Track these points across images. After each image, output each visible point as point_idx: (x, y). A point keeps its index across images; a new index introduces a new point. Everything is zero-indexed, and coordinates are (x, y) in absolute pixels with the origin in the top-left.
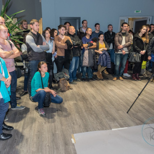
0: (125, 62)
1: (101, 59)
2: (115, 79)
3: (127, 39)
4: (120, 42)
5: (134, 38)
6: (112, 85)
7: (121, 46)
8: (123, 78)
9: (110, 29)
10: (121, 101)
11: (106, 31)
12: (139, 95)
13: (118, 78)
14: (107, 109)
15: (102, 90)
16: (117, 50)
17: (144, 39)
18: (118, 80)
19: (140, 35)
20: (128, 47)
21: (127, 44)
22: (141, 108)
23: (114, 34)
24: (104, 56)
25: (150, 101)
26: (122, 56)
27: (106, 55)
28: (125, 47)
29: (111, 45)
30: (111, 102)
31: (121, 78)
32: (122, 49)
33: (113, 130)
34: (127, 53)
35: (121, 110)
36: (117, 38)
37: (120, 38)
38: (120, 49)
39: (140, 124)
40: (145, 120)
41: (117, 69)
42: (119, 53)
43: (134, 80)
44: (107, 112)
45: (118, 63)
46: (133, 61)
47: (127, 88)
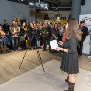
0: (17, 42)
1: (4, 41)
2: (13, 51)
3: (16, 29)
4: (13, 31)
5: (20, 28)
6: (11, 55)
7: (14, 33)
8: (17, 50)
9: (6, 23)
10: (16, 63)
11: (4, 24)
12: (24, 57)
13: (15, 51)
14: (8, 70)
15: (5, 59)
16: (12, 35)
17: (25, 29)
18: (15, 52)
19: (23, 27)
20: (17, 33)
21: (17, 32)
22: (26, 64)
23: (9, 26)
24: (5, 38)
25: (30, 59)
26: (15, 38)
27: (6, 38)
28: (16, 33)
29: (8, 32)
30: (10, 65)
31: (16, 50)
32: (14, 35)
33: (11, 80)
34: (18, 36)
35: (16, 68)
36: (10, 29)
37: (13, 29)
38: (13, 35)
39: (26, 72)
40: (28, 69)
41: (13, 45)
42: (13, 37)
43: (23, 50)
44: (8, 71)
45: (13, 42)
46: (22, 40)
47: (20, 55)
